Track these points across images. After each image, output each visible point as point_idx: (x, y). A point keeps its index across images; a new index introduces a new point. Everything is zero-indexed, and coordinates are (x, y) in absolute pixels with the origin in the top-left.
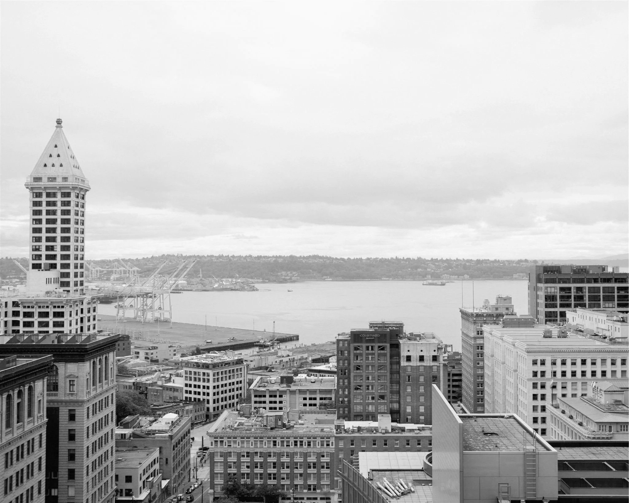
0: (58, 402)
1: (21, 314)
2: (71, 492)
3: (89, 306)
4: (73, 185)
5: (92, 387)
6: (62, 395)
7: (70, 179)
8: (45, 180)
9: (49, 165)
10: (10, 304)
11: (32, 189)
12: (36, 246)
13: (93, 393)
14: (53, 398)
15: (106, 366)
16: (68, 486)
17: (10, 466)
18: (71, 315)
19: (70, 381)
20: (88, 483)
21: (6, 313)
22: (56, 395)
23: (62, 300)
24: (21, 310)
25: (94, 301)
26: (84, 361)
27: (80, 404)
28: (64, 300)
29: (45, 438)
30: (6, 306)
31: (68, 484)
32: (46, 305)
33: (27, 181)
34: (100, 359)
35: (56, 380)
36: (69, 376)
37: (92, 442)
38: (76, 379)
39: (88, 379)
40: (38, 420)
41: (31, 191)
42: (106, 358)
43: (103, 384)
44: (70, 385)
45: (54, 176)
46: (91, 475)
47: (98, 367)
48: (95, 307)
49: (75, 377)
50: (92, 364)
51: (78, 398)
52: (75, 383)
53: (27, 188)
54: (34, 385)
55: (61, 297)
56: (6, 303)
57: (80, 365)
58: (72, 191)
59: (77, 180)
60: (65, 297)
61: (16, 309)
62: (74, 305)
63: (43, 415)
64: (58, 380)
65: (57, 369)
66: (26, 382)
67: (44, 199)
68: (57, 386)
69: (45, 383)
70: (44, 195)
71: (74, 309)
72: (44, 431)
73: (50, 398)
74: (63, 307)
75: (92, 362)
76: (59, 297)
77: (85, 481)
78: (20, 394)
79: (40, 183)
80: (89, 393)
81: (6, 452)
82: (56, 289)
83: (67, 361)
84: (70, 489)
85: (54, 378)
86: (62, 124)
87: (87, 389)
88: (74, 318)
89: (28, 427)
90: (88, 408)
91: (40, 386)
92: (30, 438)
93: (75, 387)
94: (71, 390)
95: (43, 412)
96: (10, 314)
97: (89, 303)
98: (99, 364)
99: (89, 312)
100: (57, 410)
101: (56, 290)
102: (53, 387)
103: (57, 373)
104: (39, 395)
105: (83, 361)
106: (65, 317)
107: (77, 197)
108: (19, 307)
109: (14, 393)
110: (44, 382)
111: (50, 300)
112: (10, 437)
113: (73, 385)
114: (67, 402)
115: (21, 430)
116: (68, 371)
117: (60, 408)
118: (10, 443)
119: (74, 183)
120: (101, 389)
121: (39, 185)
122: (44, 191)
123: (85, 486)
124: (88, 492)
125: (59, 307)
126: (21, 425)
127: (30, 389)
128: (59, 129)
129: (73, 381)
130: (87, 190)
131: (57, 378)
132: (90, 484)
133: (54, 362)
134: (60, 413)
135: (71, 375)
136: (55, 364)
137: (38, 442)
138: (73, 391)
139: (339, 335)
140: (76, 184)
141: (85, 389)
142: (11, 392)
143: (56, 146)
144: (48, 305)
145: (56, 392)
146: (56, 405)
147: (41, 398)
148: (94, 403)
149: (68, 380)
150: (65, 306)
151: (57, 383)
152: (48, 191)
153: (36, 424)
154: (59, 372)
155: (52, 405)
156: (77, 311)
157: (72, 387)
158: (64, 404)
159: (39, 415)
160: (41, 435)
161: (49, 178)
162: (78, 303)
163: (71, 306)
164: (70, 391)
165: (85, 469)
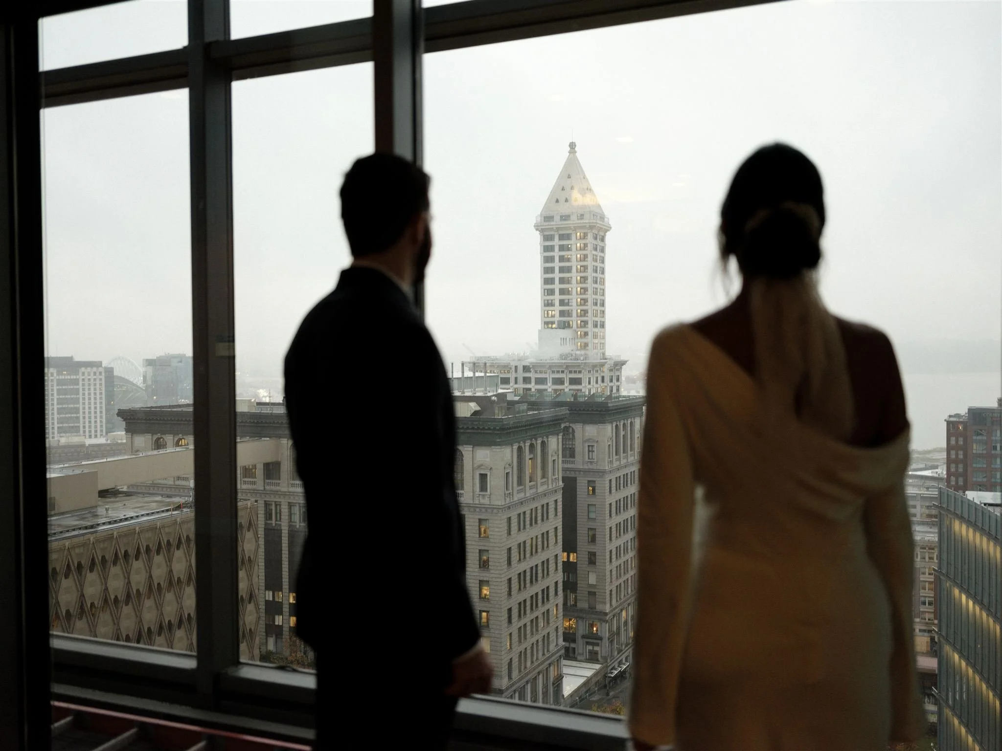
0: (574, 470)
1: (533, 381)
2: (592, 579)
3: (612, 373)
4: (590, 223)
5: (615, 457)
6: (580, 462)
7: (587, 216)
8: (557, 218)
9: (562, 200)
10: (520, 369)
11: (542, 231)
12: (548, 300)
13: (616, 464)
14: (569, 466)
15: (631, 433)
16: (588, 572)
17: (523, 530)
18: (589, 383)
19: (589, 446)
20: (611, 571)
21: (516, 379)
22: (573, 462)
23: (579, 363)
24: (532, 375)
25: (617, 368)
26: (605, 423)
27: (601, 474)
28: (582, 363)
29: (561, 506)
30: (516, 371)
31: (588, 570)
32: (561, 370)
33: (537, 221)
34: (624, 424)
35: (572, 444)
36: (589, 440)
37: (616, 523)
38: (596, 445)
39: (609, 445)
40: (552, 483)
41: (541, 234)
42: (631, 423)
43: (627, 455)
44: (589, 451)
45: (567, 214)
46: (615, 563)
47: (622, 433)
48: (619, 376)
49: (594, 441)
50: (614, 428)
51: (598, 467)
52: (595, 449)
53: (537, 230)
54: (548, 441)
55: (578, 360)
56: (516, 367)
57: (600, 427)
58: (589, 231)
59: (595, 217)
60: (583, 360)
61: (527, 375)
62: (593, 371)
63: (558, 477)
64: (575, 445)
65: (573, 431)
66: (538, 435)
67: (556, 242)
68: (574, 451)
69: (560, 440)
70: (557, 237)
71: (593, 374)
72: (559, 497)
73: (566, 466)
74: (580, 372)
75: (614, 425)
76: (575, 360)
77: (608, 568)
78: (532, 447)
79: (552, 223)
80: (611, 462)
81: (518, 512)
82: (572, 350)
83: (585, 422)
84: (590, 574)
85: (570, 443)
86: (576, 149)
87: (609, 458)
88: (593, 386)
89: (541, 489)
90: (610, 480)
91: (554, 443)
92: (544, 502)
93: (595, 454)
94: (591, 457)
95: (558, 475)
96: (520, 380)
97: (611, 370)
98: (623, 431)
99: (611, 381)
100: (574, 480)
101: (572, 352)
102: (569, 452)
103: (573, 435)
104: (554, 454)
105: (603, 422)
106: (583, 385)
107: (596, 238)
108: (531, 372)
109: (525, 446)
110: (558, 439)
111: (564, 363)
112: (522, 495)
113: (593, 451)
114: (586, 472)
115: (534, 491)
116: (587, 434)
117: (578, 478)
118: (522, 503)
119: (591, 221)
120: (625, 461)
121: (551, 225)
122: (556, 233)
123: (608, 573)
124: (611, 582)
125: (575, 372)
126: (534, 485)
127: (543, 444)
128: (572, 155)
129: (592, 446)
130: (607, 231)
131: (574, 443)
132: (614, 573)
133: (570, 423)
134: (578, 484)
135: (590, 439)
136: (571, 425)
137: (553, 509)
138: (592, 459)
139: (950, 416)
140: (594, 221)
141: (607, 456)
142: (522, 444)
143: (569, 177)
144: (563, 370)
145: (574, 460)
146: (572, 475)
147: (555, 458)
148: (618, 475)
149: (586, 445)
150: (583, 371)
151: (574, 448)
152: (561, 232)
153: (550, 487)
154: (576, 434)
155: (568, 474)
156: (597, 378)
157: (590, 453)
158: (582, 473)
159: (554, 477)
160: (556, 501)
161: (561, 217)
162: (598, 369)
163: (589, 372)
164: (589, 458)
165: (608, 554)
